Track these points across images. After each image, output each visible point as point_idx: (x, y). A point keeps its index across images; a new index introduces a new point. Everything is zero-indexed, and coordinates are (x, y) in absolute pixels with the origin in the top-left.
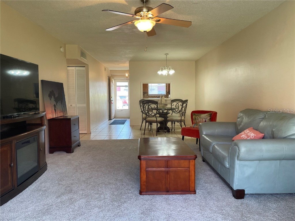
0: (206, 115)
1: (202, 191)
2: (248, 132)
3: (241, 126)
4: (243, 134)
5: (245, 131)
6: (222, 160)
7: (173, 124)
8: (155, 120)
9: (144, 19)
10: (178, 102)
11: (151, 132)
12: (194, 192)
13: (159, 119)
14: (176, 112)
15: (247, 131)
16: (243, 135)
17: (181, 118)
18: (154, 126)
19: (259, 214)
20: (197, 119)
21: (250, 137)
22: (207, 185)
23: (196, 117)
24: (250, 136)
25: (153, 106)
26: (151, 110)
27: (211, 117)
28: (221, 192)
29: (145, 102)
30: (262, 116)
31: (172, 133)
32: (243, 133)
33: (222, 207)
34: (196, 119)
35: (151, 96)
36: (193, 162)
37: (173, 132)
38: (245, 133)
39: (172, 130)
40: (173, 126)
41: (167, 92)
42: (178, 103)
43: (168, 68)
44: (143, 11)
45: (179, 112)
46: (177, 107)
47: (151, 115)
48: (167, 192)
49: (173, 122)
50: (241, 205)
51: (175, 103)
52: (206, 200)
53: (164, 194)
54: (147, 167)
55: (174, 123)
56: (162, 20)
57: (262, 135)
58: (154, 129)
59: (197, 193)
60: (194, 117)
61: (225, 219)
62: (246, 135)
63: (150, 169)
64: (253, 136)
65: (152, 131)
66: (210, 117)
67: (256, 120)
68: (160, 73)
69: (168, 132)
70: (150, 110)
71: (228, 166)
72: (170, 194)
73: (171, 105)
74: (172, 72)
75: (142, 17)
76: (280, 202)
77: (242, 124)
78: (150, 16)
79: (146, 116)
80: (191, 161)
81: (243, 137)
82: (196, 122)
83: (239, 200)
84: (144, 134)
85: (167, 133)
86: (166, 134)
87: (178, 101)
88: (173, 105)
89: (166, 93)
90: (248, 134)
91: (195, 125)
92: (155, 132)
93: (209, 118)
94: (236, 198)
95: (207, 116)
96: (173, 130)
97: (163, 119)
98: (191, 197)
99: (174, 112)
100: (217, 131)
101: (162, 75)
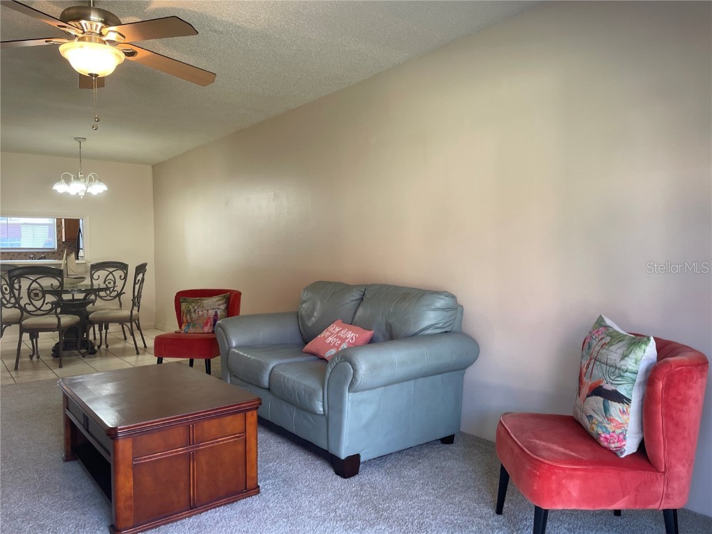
0: (215, 299)
1: (270, 482)
2: (338, 330)
3: (313, 319)
4: (329, 336)
5: (331, 328)
6: (298, 401)
7: (104, 331)
8: (53, 324)
9: (90, 40)
10: (111, 270)
11: (35, 358)
12: (256, 490)
13: (66, 320)
14: (108, 298)
15: (334, 328)
16: (330, 338)
17: (131, 312)
18: (48, 340)
19: (402, 496)
20: (192, 310)
21: (347, 341)
22: (271, 465)
23: (191, 307)
24: (346, 338)
25: (47, 282)
26: (40, 295)
27: (228, 305)
28: (309, 472)
29: (17, 272)
30: (356, 295)
31: (101, 356)
32: (325, 334)
33: (331, 504)
34: (189, 311)
35: (8, 253)
36: (252, 415)
37: (103, 351)
38: (332, 334)
39: (99, 347)
40: (104, 335)
41: (60, 243)
42: (111, 273)
43: (85, 178)
44: (89, 20)
45: (115, 297)
46: (109, 283)
47: (39, 309)
48: (191, 509)
49: (104, 323)
50: (361, 490)
51: (102, 274)
52: (291, 500)
53: (186, 518)
54: (135, 456)
55: (107, 328)
56: (141, 54)
57: (368, 334)
58: (44, 350)
59: (262, 490)
60: (184, 306)
61: (351, 527)
62: (336, 337)
63: (145, 459)
64: (352, 339)
65: (38, 357)
66: (225, 305)
67: (347, 303)
68: (60, 188)
69: (91, 353)
70: (36, 295)
71: (321, 409)
72: (200, 513)
73: (92, 278)
74: (98, 189)
75: (85, 35)
76: (419, 463)
77: (315, 314)
78: (112, 36)
79: (22, 315)
80: (249, 414)
81: (330, 343)
82: (191, 318)
83: (352, 479)
84: (16, 369)
85: (90, 358)
86: (86, 360)
87: (113, 267)
88: (95, 276)
89: (59, 245)
90: (342, 334)
91: (189, 325)
92: (47, 358)
93: (223, 307)
94: (345, 477)
95: (218, 303)
96: (103, 347)
97: (77, 318)
98: (253, 502)
99: (101, 297)
100: (261, 333)
101: (66, 195)
